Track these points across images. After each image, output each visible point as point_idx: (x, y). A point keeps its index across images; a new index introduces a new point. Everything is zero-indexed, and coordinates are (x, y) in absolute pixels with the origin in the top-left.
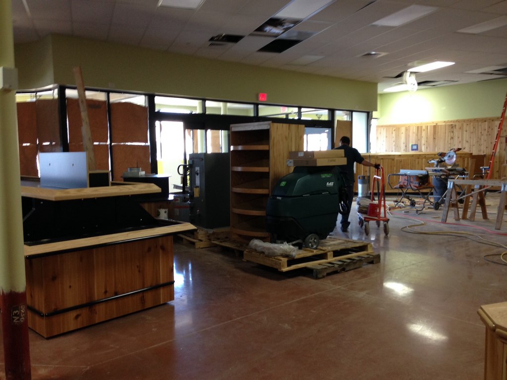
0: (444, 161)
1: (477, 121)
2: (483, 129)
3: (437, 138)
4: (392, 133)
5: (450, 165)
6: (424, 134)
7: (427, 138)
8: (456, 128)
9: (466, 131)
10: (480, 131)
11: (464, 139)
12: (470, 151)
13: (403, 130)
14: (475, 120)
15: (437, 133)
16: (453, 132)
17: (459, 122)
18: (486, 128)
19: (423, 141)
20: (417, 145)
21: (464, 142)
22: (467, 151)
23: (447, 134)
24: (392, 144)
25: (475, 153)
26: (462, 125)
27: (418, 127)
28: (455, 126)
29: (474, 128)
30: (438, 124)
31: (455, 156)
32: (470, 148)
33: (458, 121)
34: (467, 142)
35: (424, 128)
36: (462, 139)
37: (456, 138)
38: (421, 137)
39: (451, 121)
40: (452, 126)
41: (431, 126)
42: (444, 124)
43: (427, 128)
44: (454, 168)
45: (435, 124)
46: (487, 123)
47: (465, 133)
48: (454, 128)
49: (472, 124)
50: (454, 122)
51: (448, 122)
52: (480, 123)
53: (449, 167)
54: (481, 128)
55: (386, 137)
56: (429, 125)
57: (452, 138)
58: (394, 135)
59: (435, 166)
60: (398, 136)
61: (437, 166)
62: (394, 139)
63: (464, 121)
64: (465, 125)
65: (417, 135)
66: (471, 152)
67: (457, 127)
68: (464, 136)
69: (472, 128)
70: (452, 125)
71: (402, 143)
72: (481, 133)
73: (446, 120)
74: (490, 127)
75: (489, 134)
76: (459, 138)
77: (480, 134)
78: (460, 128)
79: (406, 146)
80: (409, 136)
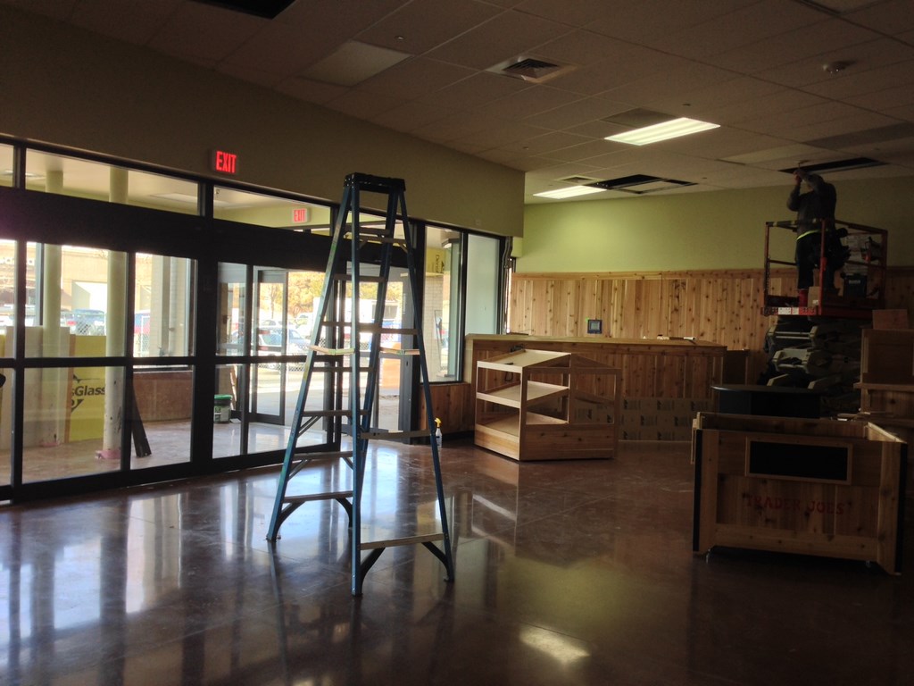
1: (732, 275)
2: (743, 293)
3: (643, 308)
4: (547, 292)
6: (615, 298)
7: (622, 307)
8: (684, 289)
9: (707, 297)
10: (737, 299)
11: (703, 314)
13: (571, 285)
14: (726, 272)
15: (643, 296)
16: (678, 297)
17: (691, 275)
19: (614, 314)
20: (601, 322)
21: (703, 321)
23: (664, 301)
24: (546, 316)
25: (729, 346)
26: (699, 282)
27: (603, 281)
28: (684, 284)
29: (723, 290)
30: (647, 278)
32: (715, 334)
33: (689, 273)
34: (709, 319)
35: (615, 283)
36: (698, 314)
37: (684, 313)
38: (610, 304)
39: (675, 273)
40: (677, 283)
41: (630, 281)
42: (659, 278)
43: (623, 285)
45: (639, 278)
46: (752, 280)
47: (704, 299)
48: (681, 287)
49: (719, 281)
50: (680, 274)
51: (668, 273)
52: (737, 281)
54: (740, 292)
55: (534, 300)
56: (627, 278)
57: (676, 310)
58: (550, 297)
60: (558, 300)
62: (550, 306)
63: (703, 274)
64: (704, 282)
65: (601, 300)
66: (723, 344)
67: (687, 286)
68: (703, 307)
69: (720, 290)
70: (676, 281)
71: (568, 316)
72: (740, 302)
73: (665, 269)
74: (758, 291)
75: (757, 307)
76: (690, 310)
77: (737, 303)
78: (694, 289)
79: (576, 323)
80: (583, 299)
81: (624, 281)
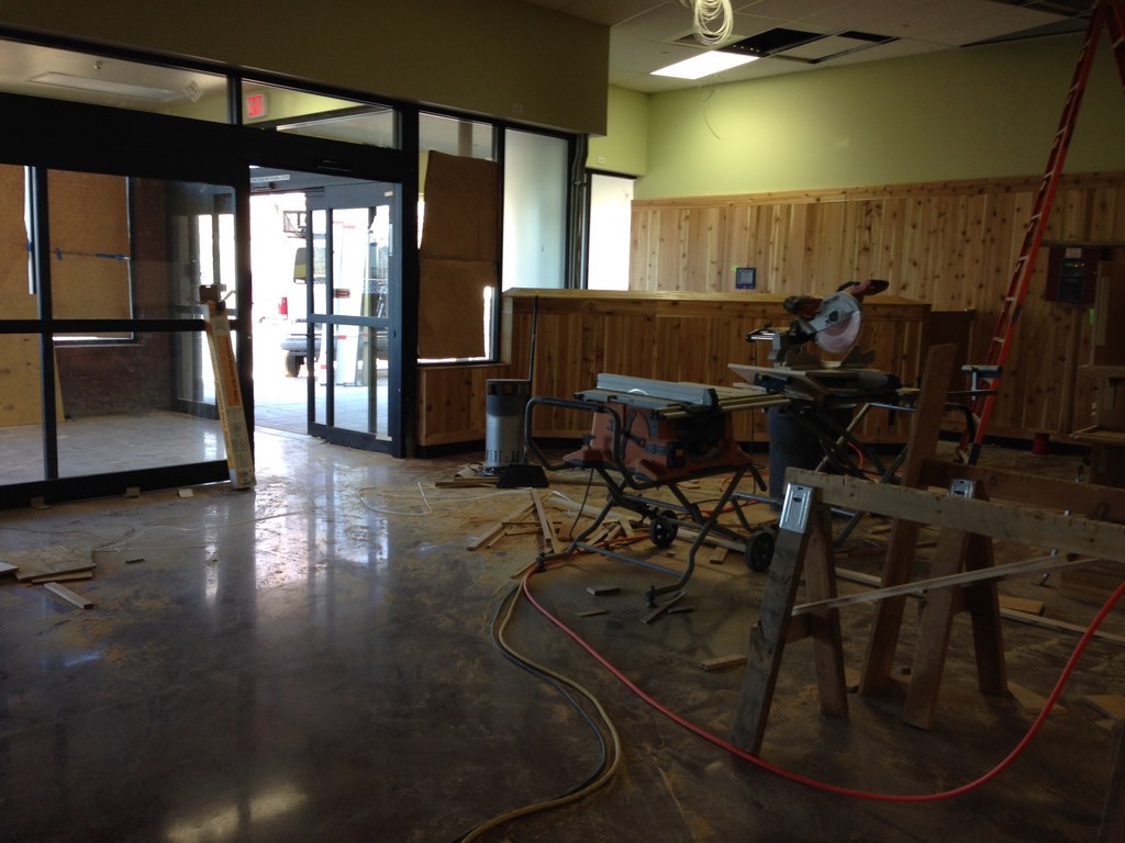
0: (813, 337)
1: (954, 190)
2: (971, 219)
3: (816, 247)
4: (680, 227)
5: (834, 358)
6: (776, 232)
7: (786, 247)
8: (880, 215)
9: (914, 227)
10: (960, 228)
11: (906, 255)
12: (923, 297)
13: (713, 216)
14: (945, 185)
15: (817, 228)
16: (869, 228)
17: (891, 193)
18: (984, 216)
19: (774, 259)
20: (754, 270)
21: (906, 264)
22: (912, 295)
23: (848, 235)
24: (678, 264)
25: (939, 303)
26: (903, 203)
27: (759, 208)
28: (879, 207)
29: (940, 215)
30: (823, 200)
31: (857, 316)
32: (923, 286)
33: (888, 190)
34: (915, 264)
35: (777, 211)
36: (899, 255)
37: (878, 251)
38: (769, 243)
39: (867, 190)
40: (869, 207)
41: (797, 206)
42: (842, 199)
43: (788, 213)
44: (850, 371)
45: (813, 201)
46: (986, 196)
47: (909, 231)
48: (874, 213)
49: (935, 200)
50: (875, 191)
51: (857, 191)
52: (962, 199)
53: (833, 365)
54: (966, 217)
55: (662, 240)
56: (793, 202)
57: (866, 249)
58: (684, 234)
59: (772, 357)
60: (696, 239)
61: (780, 358)
62: (683, 248)
63: (909, 189)
64: (910, 203)
65: (755, 237)
66: (927, 302)
67: (883, 210)
68: (907, 243)
69: (934, 214)
70: (868, 203)
71: (708, 263)
72: (964, 233)
73: (851, 185)
74: (995, 214)
75: (992, 240)
76: (887, 248)
77: (959, 236)
78: (895, 215)
79: (720, 273)
80: (730, 236)
81: (789, 206)
